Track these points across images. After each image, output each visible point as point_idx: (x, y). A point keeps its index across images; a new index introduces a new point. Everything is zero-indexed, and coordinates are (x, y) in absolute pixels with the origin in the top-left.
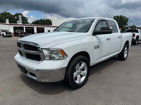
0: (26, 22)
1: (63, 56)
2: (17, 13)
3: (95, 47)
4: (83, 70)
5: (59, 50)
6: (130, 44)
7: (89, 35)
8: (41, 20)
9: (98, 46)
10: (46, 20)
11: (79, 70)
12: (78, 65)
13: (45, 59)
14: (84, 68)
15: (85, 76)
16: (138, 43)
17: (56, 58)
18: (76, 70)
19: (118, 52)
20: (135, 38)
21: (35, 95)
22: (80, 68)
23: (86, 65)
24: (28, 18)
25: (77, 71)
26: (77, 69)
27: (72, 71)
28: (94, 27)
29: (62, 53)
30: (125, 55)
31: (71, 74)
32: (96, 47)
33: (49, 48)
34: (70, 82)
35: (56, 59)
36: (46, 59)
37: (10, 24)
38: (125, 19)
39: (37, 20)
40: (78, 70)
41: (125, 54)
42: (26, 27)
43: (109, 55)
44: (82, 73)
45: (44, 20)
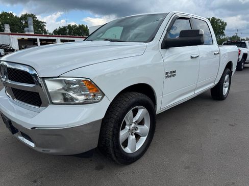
0: (42, 30)
1: (95, 95)
2: (26, 14)
3: (167, 73)
4: (141, 123)
5: (83, 81)
6: (234, 68)
7: (153, 49)
8: (69, 26)
9: (174, 72)
10: (78, 25)
11: (133, 125)
12: (130, 113)
13: (52, 103)
14: (144, 119)
15: (145, 136)
16: (245, 68)
17: (77, 100)
18: (125, 124)
19: (212, 85)
20: (241, 57)
21: (35, 181)
22: (134, 121)
23: (147, 114)
24: (45, 23)
25: (127, 127)
26: (127, 123)
27: (114, 127)
28: (165, 32)
29: (91, 89)
30: (225, 90)
31: (113, 134)
32: (169, 75)
33: (59, 77)
34: (112, 152)
35: (77, 102)
36: (54, 102)
37: (12, 34)
38: (221, 24)
39: (62, 27)
40: (131, 125)
41: (224, 88)
42: (41, 40)
43: (194, 90)
44: (138, 131)
45: (75, 26)
